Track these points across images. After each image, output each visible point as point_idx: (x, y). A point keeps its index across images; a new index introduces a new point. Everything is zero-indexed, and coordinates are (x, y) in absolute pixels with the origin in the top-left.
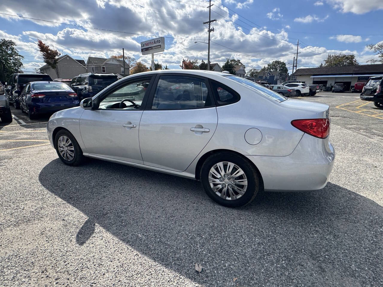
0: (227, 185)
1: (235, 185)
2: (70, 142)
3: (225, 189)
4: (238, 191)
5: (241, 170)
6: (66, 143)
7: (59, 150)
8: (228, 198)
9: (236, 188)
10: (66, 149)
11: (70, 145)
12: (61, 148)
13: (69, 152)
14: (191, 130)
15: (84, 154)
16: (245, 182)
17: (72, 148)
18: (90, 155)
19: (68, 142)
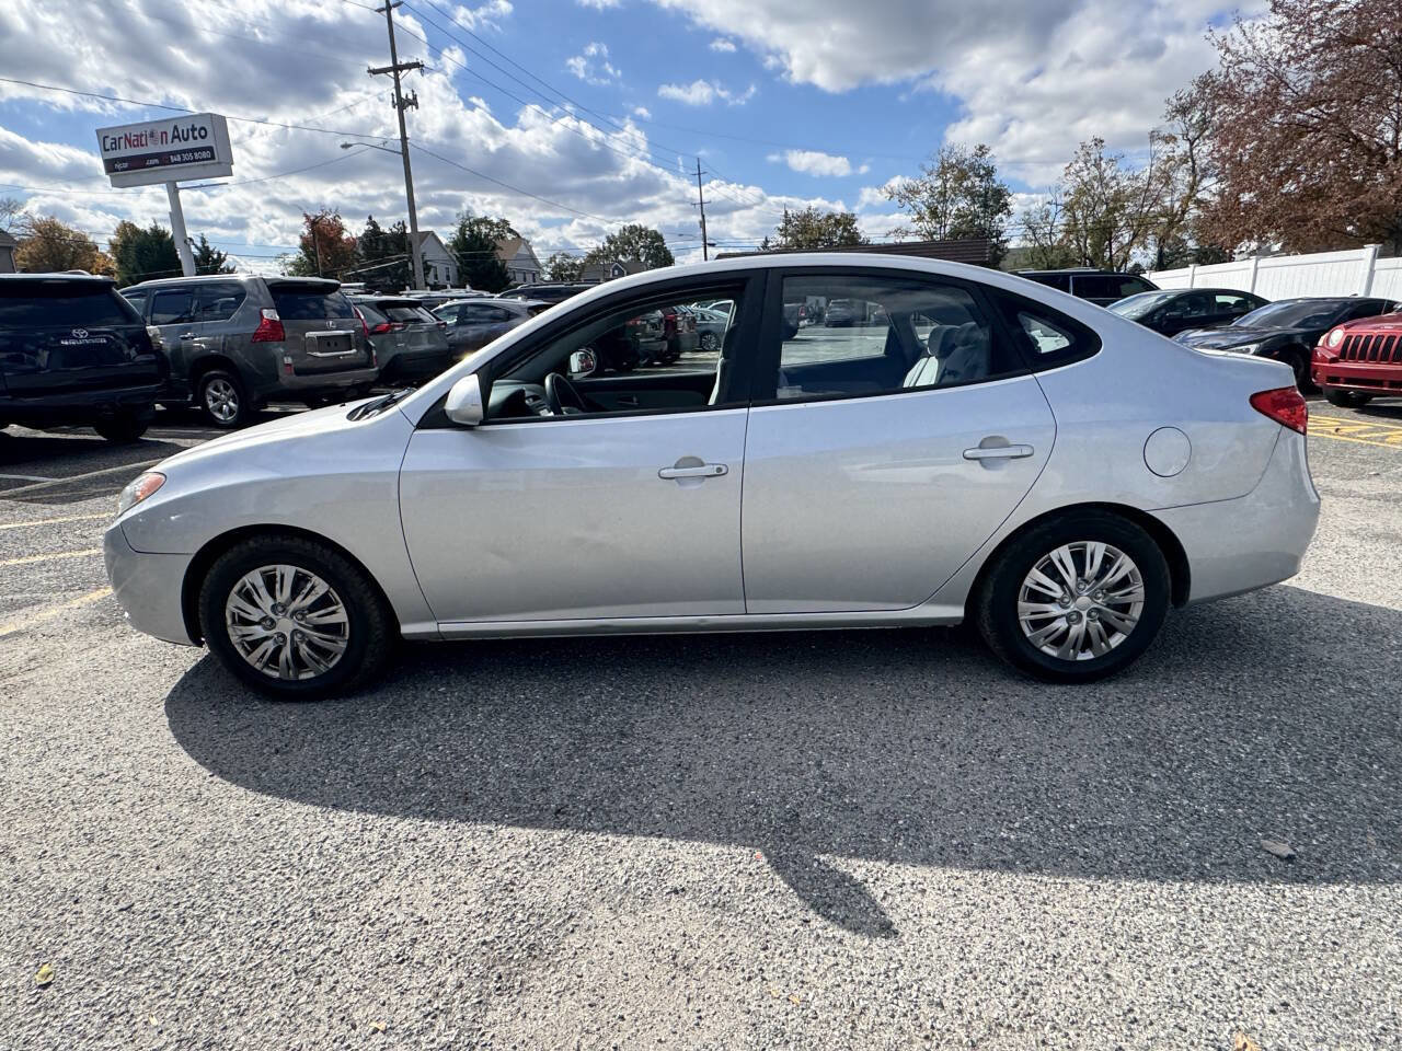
0: (1084, 614)
2: (322, 588)
3: (1077, 630)
5: (1127, 558)
7: (234, 639)
8: (1082, 657)
9: (1112, 616)
10: (286, 625)
11: (323, 603)
12: (258, 628)
13: (315, 636)
14: (968, 459)
15: (406, 629)
16: (1138, 594)
17: (334, 612)
18: (444, 628)
19: (305, 591)
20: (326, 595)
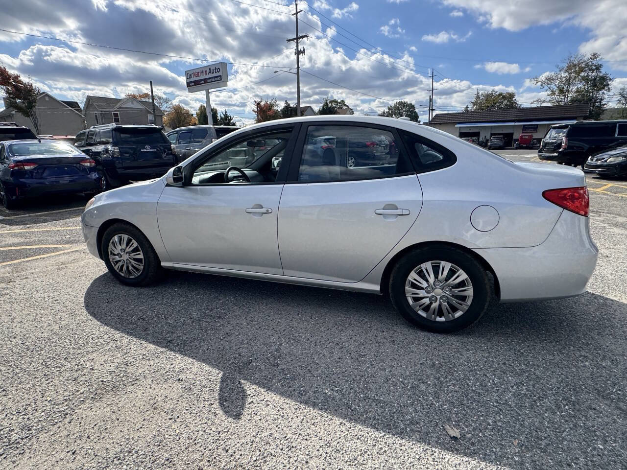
0: (438, 298)
1: (453, 296)
2: (135, 244)
3: (435, 305)
4: (458, 306)
5: (463, 271)
6: (128, 247)
7: (111, 260)
8: (438, 319)
9: (454, 301)
10: (125, 257)
11: (136, 250)
12: (117, 257)
13: (133, 262)
14: (376, 214)
15: (163, 264)
16: (470, 291)
17: (139, 254)
18: (176, 265)
19: (130, 245)
20: (137, 247)
